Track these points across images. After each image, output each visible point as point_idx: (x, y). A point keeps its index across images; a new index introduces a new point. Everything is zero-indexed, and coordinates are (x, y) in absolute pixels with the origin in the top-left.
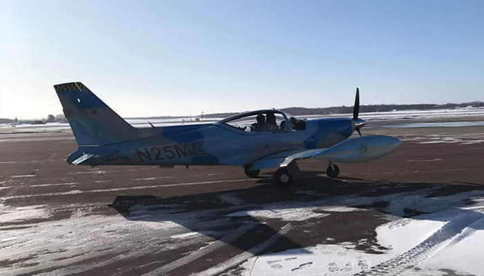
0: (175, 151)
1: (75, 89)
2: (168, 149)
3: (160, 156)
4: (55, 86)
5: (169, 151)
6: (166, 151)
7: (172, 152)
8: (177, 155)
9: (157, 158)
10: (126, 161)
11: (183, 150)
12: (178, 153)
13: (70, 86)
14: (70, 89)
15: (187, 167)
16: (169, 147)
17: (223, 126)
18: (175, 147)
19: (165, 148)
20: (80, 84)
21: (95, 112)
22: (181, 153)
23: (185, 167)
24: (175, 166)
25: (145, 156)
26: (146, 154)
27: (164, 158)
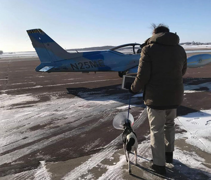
0: (90, 64)
1: (37, 32)
2: (86, 64)
3: (83, 67)
4: (27, 31)
5: (87, 64)
6: (85, 65)
7: (88, 65)
8: (91, 66)
9: (81, 68)
10: (66, 70)
11: (94, 64)
12: (91, 65)
13: (35, 31)
14: (35, 32)
15: (95, 73)
16: (87, 62)
17: (112, 51)
18: (90, 62)
19: (85, 63)
20: (40, 30)
21: (48, 45)
22: (93, 66)
23: (94, 72)
24: (89, 72)
25: (75, 67)
26: (76, 66)
27: (84, 68)
